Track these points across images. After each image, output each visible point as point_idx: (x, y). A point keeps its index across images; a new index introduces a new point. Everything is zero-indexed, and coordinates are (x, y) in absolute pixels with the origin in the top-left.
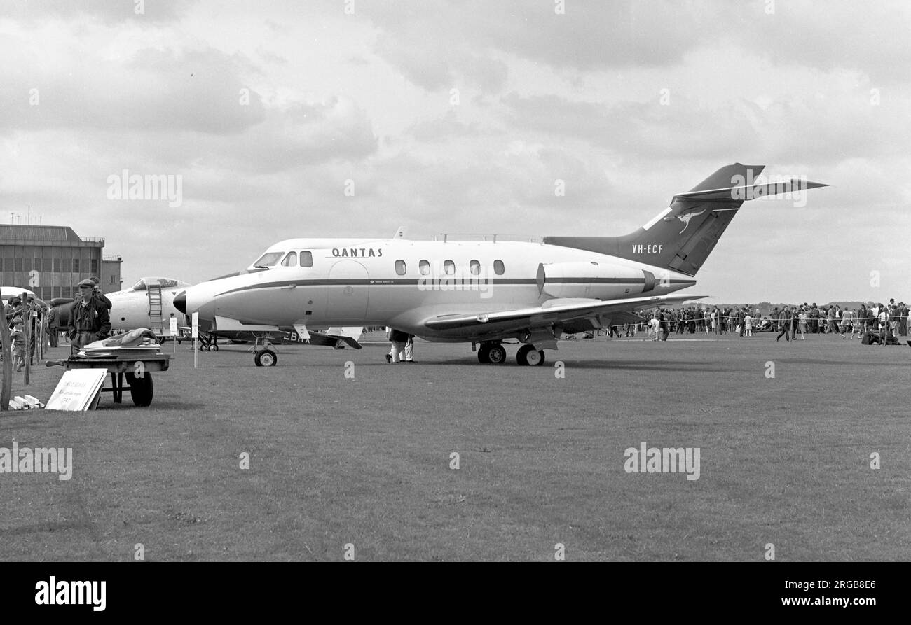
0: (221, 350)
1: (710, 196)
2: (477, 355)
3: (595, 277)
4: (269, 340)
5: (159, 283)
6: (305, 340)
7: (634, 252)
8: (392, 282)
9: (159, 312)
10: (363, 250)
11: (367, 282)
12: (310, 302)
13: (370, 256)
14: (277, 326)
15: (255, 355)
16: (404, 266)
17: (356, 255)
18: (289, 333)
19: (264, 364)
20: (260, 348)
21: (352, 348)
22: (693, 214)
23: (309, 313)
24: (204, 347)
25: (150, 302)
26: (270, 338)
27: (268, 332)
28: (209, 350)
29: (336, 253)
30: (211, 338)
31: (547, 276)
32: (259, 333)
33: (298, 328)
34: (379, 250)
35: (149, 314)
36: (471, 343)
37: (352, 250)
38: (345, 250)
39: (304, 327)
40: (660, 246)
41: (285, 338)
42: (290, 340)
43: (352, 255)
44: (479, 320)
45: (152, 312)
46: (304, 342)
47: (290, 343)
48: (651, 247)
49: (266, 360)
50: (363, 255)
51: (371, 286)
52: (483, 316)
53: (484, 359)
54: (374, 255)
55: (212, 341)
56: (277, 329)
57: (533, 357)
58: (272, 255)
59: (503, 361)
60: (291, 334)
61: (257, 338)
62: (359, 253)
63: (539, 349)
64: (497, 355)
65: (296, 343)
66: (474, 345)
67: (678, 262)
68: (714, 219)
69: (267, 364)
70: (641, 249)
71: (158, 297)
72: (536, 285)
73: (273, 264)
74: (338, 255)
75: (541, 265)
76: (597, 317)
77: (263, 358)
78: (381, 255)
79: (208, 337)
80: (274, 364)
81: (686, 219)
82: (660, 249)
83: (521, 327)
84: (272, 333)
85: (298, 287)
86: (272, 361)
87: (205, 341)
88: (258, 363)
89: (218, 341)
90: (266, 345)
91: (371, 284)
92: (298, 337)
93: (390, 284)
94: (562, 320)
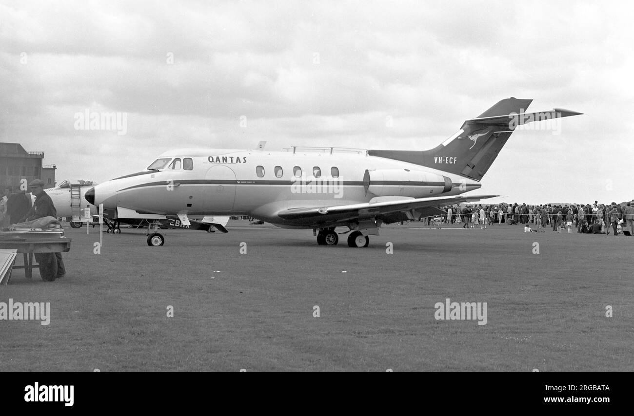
0: (122, 233)
1: (493, 122)
2: (316, 239)
3: (408, 180)
4: (159, 226)
5: (79, 183)
6: (186, 226)
7: (436, 162)
8: (254, 182)
9: (78, 204)
10: (232, 158)
11: (235, 182)
12: (191, 197)
13: (237, 162)
14: (165, 215)
15: (148, 237)
16: (263, 170)
17: (226, 162)
18: (174, 220)
19: (154, 244)
20: (152, 232)
21: (221, 232)
22: (480, 135)
23: (189, 205)
24: (110, 230)
25: (72, 197)
26: (160, 224)
27: (158, 220)
28: (114, 233)
29: (211, 160)
30: (115, 224)
31: (371, 180)
32: (151, 221)
33: (181, 217)
34: (244, 158)
35: (71, 206)
36: (313, 229)
37: (223, 157)
38: (218, 158)
39: (186, 216)
40: (455, 158)
41: (171, 224)
42: (175, 226)
43: (223, 162)
44: (320, 212)
45: (73, 204)
46: (185, 227)
47: (174, 228)
48: (448, 159)
49: (156, 241)
50: (232, 162)
51: (237, 185)
52: (323, 209)
53: (321, 241)
54: (240, 162)
55: (117, 226)
56: (164, 218)
57: (361, 241)
58: (162, 161)
59: (336, 243)
60: (175, 221)
61: (150, 224)
62: (229, 160)
63: (365, 235)
64: (331, 239)
65: (179, 227)
66: (315, 231)
67: (468, 170)
68: (495, 139)
69: (156, 245)
70: (440, 160)
71: (77, 193)
72: (363, 186)
73: (162, 168)
74: (213, 161)
75: (367, 171)
76: (411, 211)
77: (153, 240)
78: (245, 162)
79: (113, 223)
80: (162, 244)
81: (474, 138)
82: (455, 160)
83: (351, 217)
84: (161, 220)
85: (181, 185)
86: (160, 242)
87: (110, 226)
88: (150, 243)
89: (120, 226)
90: (156, 229)
91: (238, 184)
92: (180, 223)
93: (252, 184)
94: (383, 213)
